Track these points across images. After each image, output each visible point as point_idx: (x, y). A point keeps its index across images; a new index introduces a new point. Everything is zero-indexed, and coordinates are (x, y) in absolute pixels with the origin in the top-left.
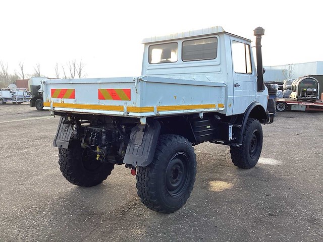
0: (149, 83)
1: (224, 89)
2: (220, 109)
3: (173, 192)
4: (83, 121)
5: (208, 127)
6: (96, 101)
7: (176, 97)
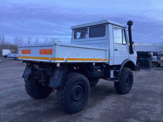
0: (61, 46)
1: (108, 52)
2: (105, 61)
3: (76, 103)
4: (36, 65)
5: (98, 71)
6: (38, 55)
7: (78, 54)
